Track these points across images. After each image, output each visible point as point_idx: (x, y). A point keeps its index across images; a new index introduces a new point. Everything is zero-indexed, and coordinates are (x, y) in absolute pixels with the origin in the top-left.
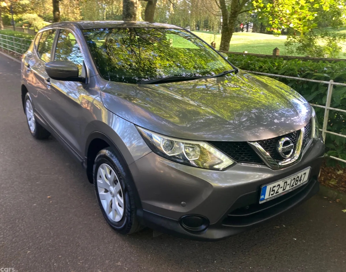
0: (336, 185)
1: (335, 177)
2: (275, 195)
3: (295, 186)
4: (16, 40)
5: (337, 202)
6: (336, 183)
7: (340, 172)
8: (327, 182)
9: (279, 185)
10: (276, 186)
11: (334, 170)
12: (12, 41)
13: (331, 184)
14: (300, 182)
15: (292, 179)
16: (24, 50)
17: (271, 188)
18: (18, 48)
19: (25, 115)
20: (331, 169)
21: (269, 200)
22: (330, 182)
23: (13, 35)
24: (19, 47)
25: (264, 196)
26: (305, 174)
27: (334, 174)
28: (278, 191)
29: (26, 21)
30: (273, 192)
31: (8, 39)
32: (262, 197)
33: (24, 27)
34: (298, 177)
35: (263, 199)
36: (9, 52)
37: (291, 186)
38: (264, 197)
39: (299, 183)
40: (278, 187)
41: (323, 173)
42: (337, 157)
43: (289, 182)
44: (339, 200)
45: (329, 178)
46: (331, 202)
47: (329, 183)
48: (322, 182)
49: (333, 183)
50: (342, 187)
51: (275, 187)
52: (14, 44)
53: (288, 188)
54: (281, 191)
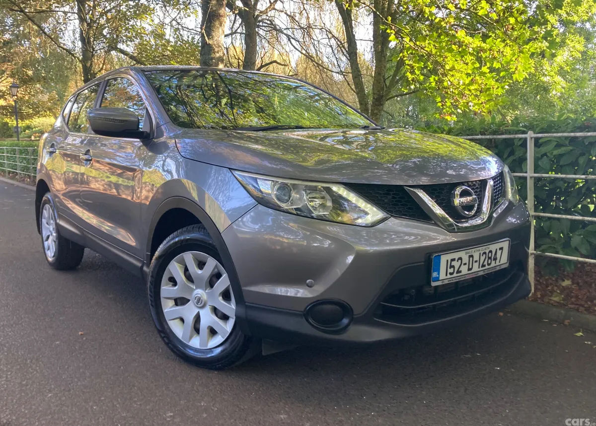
0: (562, 302)
1: (558, 291)
2: (455, 275)
3: (487, 267)
4: (21, 152)
5: (566, 325)
6: (561, 299)
7: (567, 283)
8: (546, 299)
9: (460, 259)
10: (456, 260)
11: (557, 280)
12: (14, 154)
13: (554, 301)
14: (495, 263)
15: (482, 252)
16: (34, 166)
17: (447, 261)
18: (24, 164)
19: (40, 236)
20: (550, 279)
21: (446, 282)
22: (552, 298)
23: (17, 145)
24: (25, 162)
25: (439, 274)
26: (501, 249)
27: (556, 286)
28: (460, 270)
29: (37, 129)
30: (452, 269)
31: (8, 152)
32: (435, 275)
33: (33, 138)
34: (491, 252)
35: (437, 279)
36: (7, 175)
37: (480, 267)
38: (438, 276)
39: (493, 264)
40: (460, 261)
41: (539, 287)
42: (557, 253)
43: (476, 258)
44: (568, 321)
45: (550, 294)
46: (555, 325)
47: (551, 300)
48: (538, 299)
49: (556, 299)
50: (572, 303)
51: (453, 260)
52: (17, 160)
53: (476, 268)
54: (464, 270)
